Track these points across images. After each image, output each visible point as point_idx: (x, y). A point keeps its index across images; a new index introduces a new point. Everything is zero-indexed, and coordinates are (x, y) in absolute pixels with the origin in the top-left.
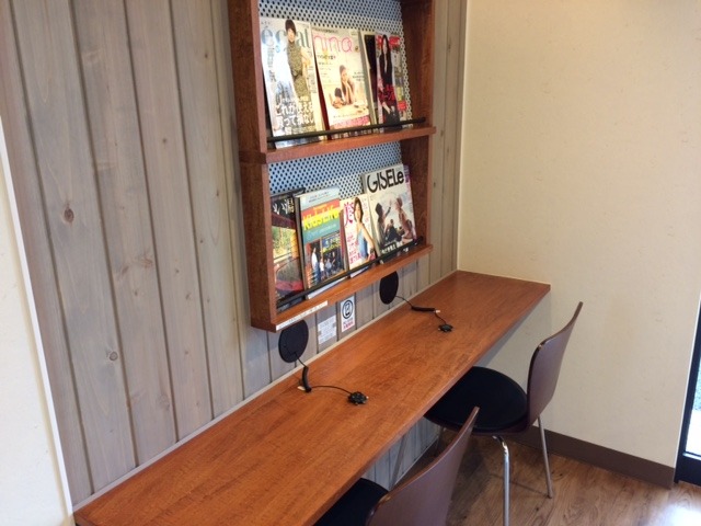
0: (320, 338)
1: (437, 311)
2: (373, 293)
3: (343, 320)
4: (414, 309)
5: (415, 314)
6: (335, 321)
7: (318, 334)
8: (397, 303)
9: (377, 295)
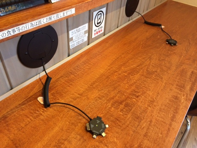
0: (71, 44)
1: (163, 27)
2: (120, 7)
3: (94, 28)
4: (147, 23)
5: (147, 27)
6: (87, 28)
7: (69, 40)
8: (135, 17)
9: (123, 9)
